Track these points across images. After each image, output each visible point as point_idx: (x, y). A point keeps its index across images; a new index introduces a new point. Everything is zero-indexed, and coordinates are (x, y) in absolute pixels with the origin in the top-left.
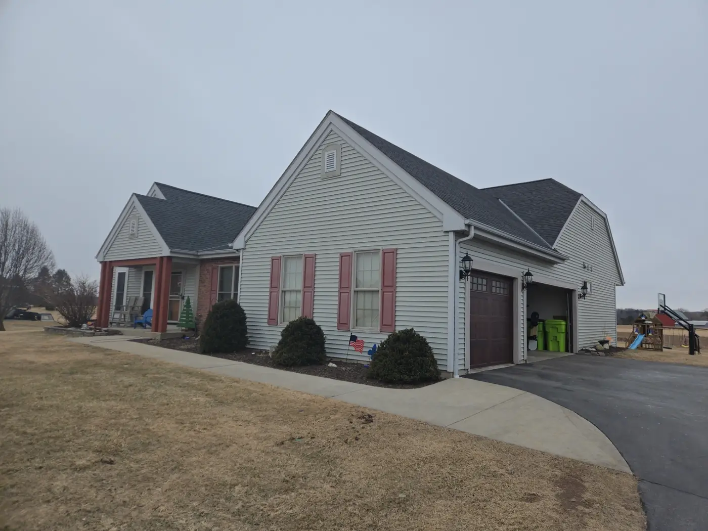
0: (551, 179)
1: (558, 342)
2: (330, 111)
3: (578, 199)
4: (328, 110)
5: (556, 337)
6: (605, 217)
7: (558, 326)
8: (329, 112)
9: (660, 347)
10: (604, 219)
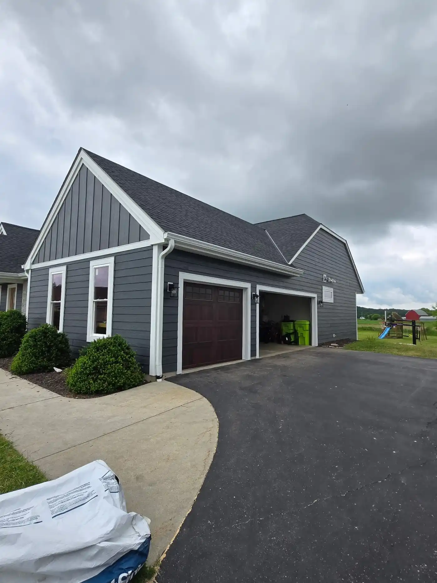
0: (304, 215)
1: (304, 338)
2: (81, 147)
3: (318, 227)
4: (79, 148)
5: (303, 334)
6: (345, 242)
7: (303, 326)
8: (80, 149)
9: (401, 336)
10: (344, 244)
